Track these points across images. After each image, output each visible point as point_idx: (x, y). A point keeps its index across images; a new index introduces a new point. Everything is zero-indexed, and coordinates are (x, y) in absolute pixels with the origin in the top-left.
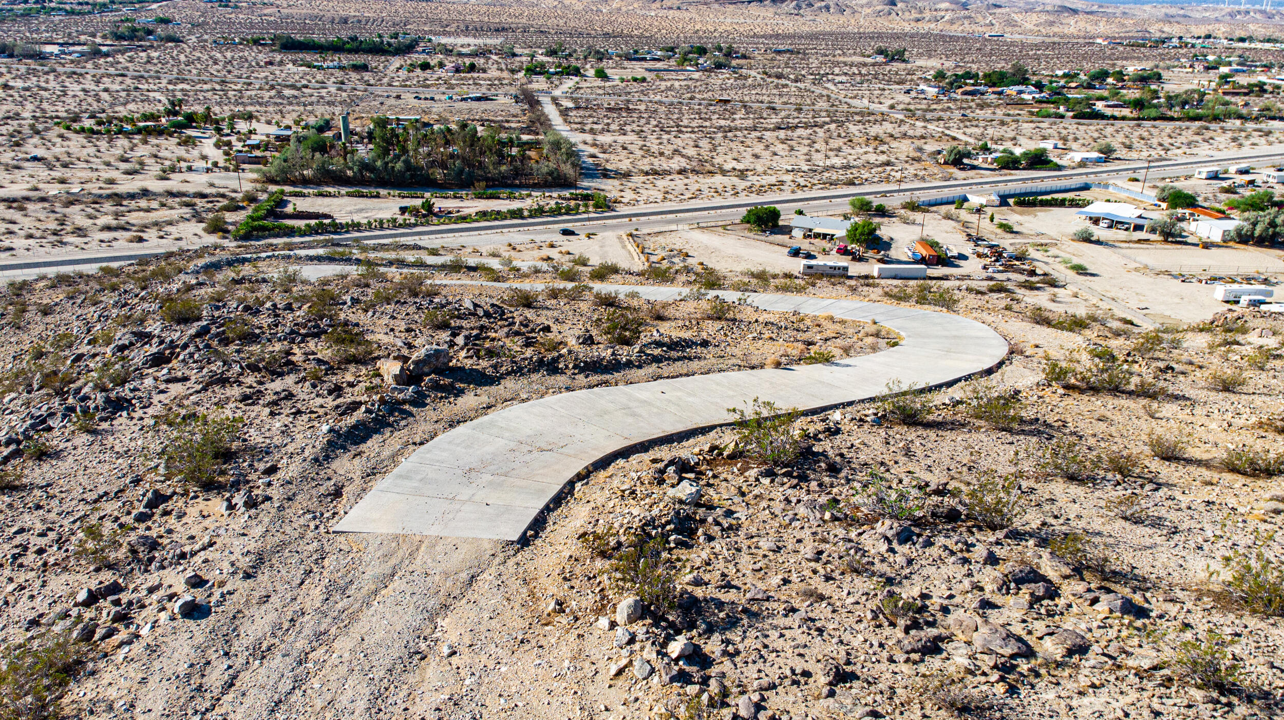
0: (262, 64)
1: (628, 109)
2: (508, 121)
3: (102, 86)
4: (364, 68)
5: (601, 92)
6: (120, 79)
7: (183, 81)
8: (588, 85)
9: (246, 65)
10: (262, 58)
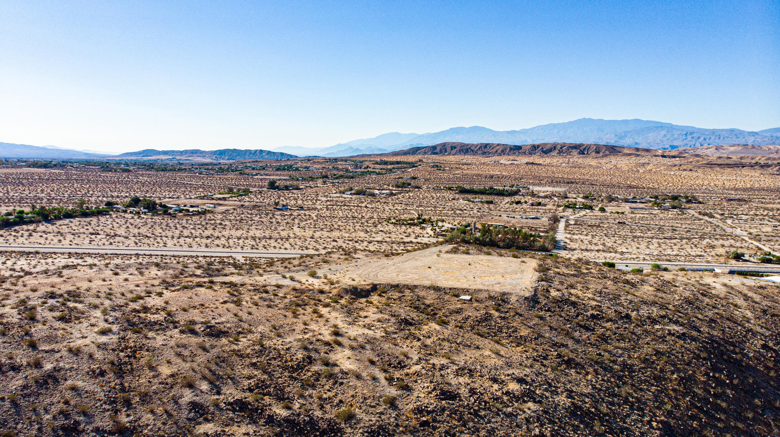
0: (451, 199)
2: (539, 228)
3: (395, 208)
4: (491, 202)
5: (594, 218)
6: (400, 205)
7: (421, 206)
8: (591, 214)
9: (444, 200)
10: (451, 196)
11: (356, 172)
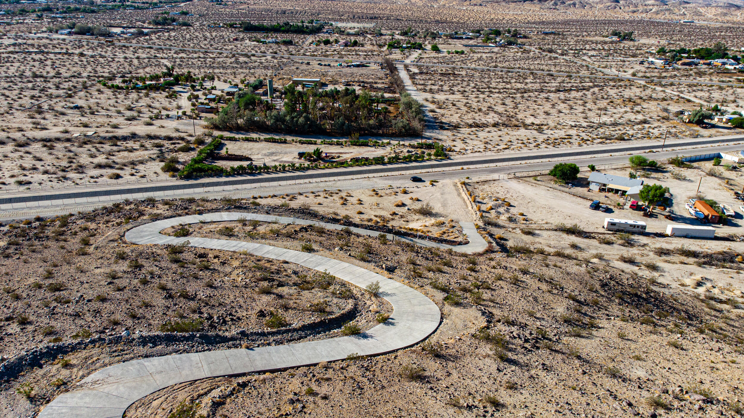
0: (232, 40)
1: (454, 74)
2: (376, 83)
3: (136, 55)
4: (290, 43)
5: (435, 61)
6: (148, 50)
7: (183, 51)
8: (427, 56)
9: (222, 41)
10: (233, 36)
11: (106, 6)
